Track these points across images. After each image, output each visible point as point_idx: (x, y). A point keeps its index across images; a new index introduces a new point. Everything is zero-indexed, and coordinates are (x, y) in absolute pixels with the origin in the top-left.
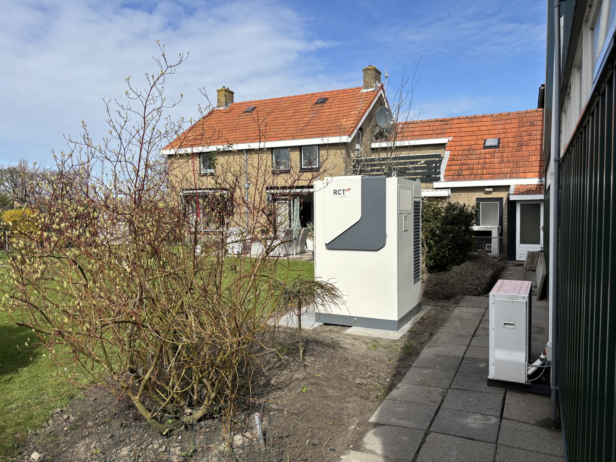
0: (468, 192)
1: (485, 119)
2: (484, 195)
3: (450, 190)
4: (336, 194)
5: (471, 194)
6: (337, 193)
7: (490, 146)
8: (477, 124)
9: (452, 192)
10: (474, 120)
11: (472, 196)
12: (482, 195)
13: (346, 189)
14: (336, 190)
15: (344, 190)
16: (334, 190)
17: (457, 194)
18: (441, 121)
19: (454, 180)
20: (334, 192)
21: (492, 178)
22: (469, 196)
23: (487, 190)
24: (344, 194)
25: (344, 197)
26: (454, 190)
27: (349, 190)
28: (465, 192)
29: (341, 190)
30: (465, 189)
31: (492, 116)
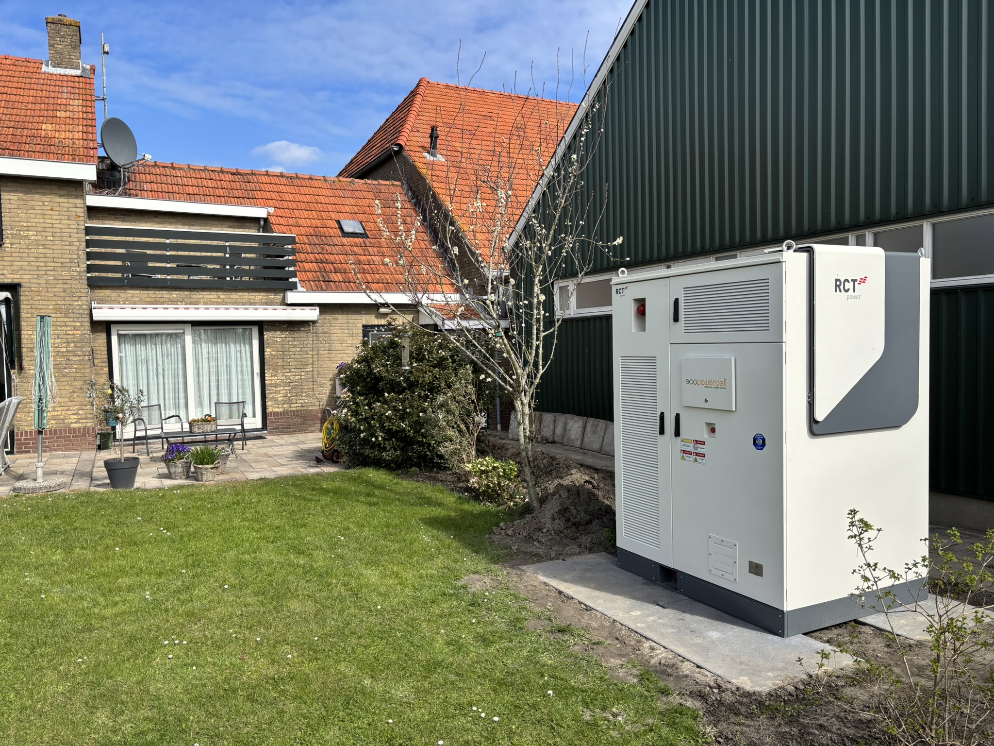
0: (348, 313)
1: (313, 183)
2: (376, 320)
3: (318, 309)
4: (840, 291)
5: (354, 316)
6: (842, 287)
7: (352, 233)
8: (312, 190)
9: (322, 312)
10: (296, 181)
11: (356, 321)
12: (372, 320)
13: (859, 280)
14: (839, 280)
15: (854, 281)
16: (837, 280)
17: (328, 317)
19: (321, 290)
20: (836, 286)
22: (351, 321)
23: (382, 310)
24: (854, 291)
25: (854, 297)
26: (325, 308)
27: (863, 280)
28: (342, 313)
29: (849, 282)
30: (342, 309)
31: (325, 180)
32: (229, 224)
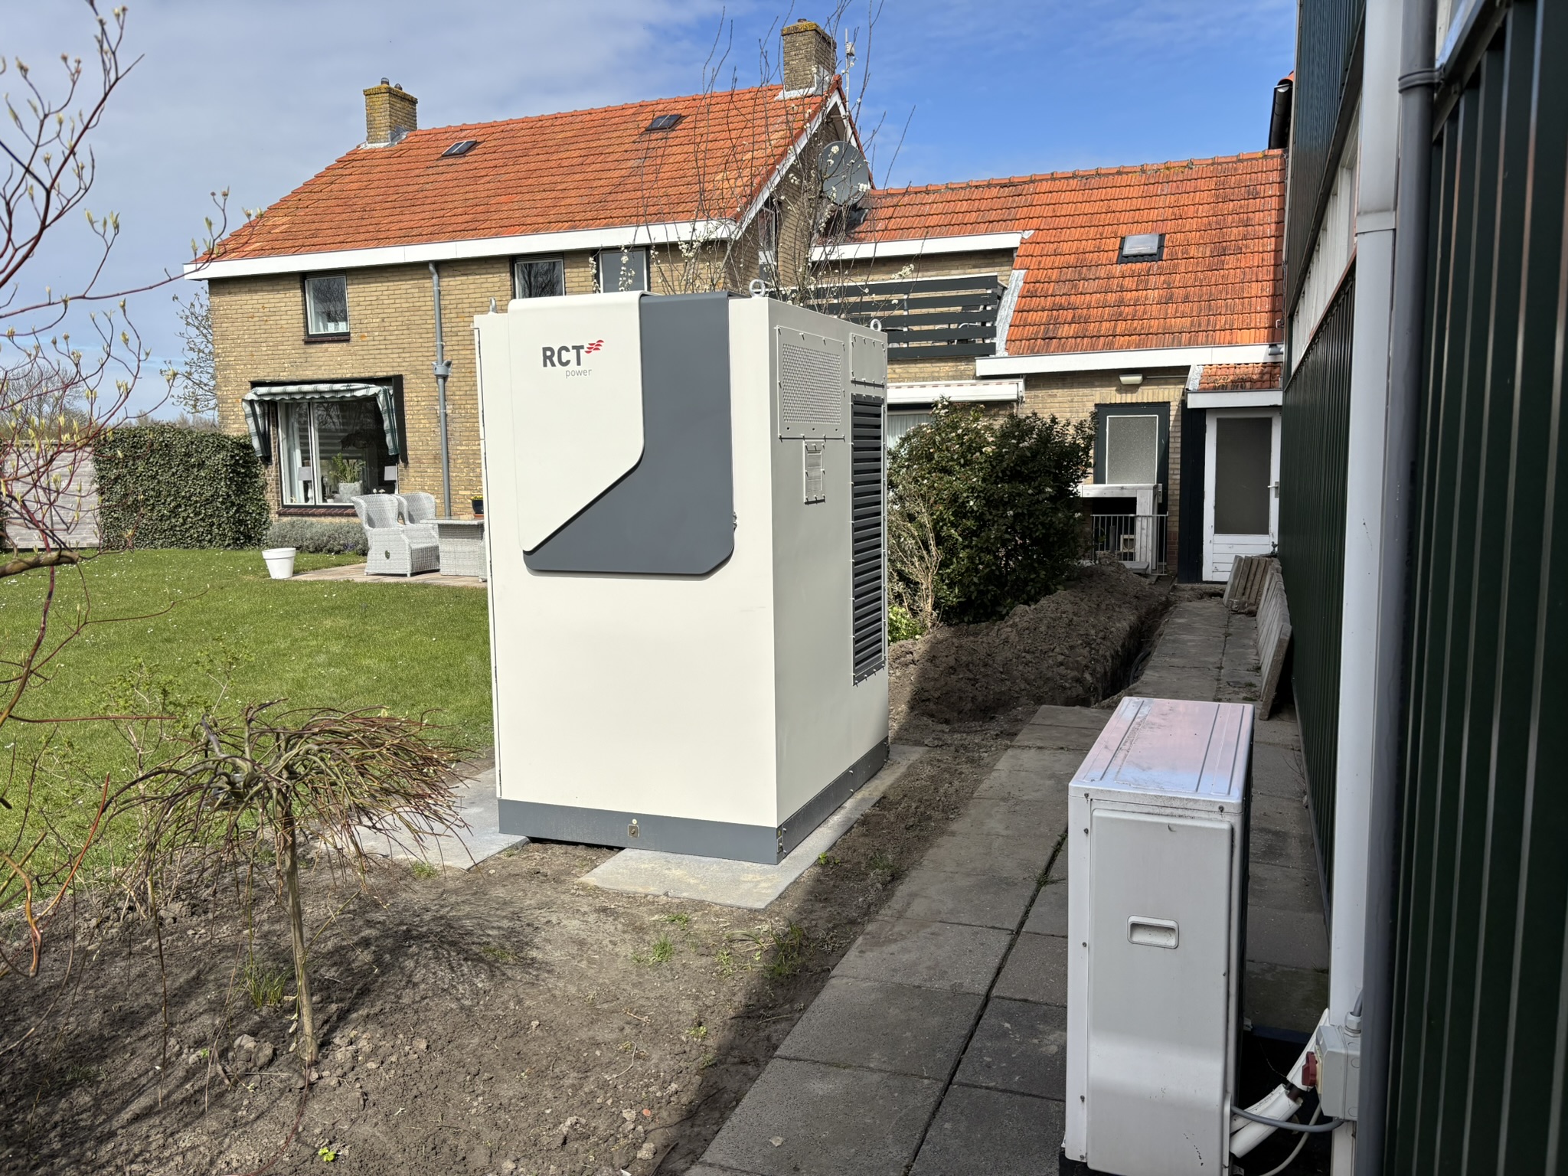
0: (1072, 387)
1: (1124, 180)
2: (1118, 396)
3: (1021, 382)
4: (553, 365)
5: (1083, 391)
6: (555, 359)
7: (1135, 256)
8: (1102, 194)
9: (1027, 387)
10: (1094, 182)
11: (1085, 399)
12: (1110, 395)
13: (586, 345)
14: (550, 349)
15: (578, 348)
16: (545, 349)
17: (1041, 393)
18: (1003, 186)
19: (1033, 352)
20: (545, 357)
21: (1139, 347)
22: (1076, 399)
23: (1124, 379)
24: (579, 363)
25: (579, 373)
26: (1033, 381)
27: (595, 346)
28: (1064, 387)
29: (567, 350)
30: (1064, 380)
31: (1143, 171)
32: (973, 262)
